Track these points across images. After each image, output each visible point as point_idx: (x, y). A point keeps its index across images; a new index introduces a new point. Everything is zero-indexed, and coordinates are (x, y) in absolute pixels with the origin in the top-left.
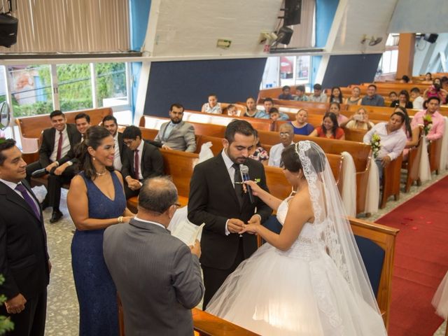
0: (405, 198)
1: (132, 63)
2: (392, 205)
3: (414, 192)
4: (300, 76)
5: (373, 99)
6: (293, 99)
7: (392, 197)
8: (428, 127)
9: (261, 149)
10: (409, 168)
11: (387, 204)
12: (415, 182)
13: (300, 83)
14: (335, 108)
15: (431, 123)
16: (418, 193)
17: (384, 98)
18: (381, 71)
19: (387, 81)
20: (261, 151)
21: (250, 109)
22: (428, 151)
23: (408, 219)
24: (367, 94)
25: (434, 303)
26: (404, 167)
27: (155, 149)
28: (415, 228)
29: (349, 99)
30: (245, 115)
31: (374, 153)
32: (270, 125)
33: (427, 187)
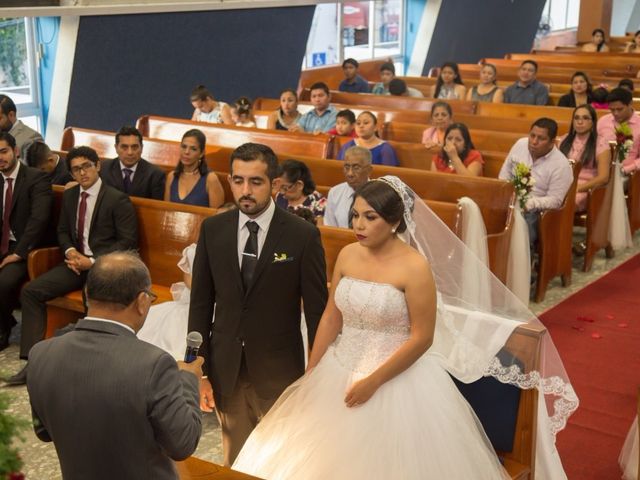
0: (581, 281)
1: (38, 19)
2: (555, 296)
3: (601, 269)
4: (382, 40)
5: (529, 87)
6: (369, 89)
7: (558, 279)
8: (625, 146)
9: (319, 195)
10: (589, 224)
11: (548, 292)
12: (603, 251)
13: (382, 54)
14: (443, 115)
15: (630, 137)
16: (607, 272)
17: (548, 85)
18: (546, 28)
19: (557, 48)
20: (317, 199)
21: (285, 111)
22: (626, 192)
23: (585, 320)
24: (515, 78)
25: (621, 461)
26: (578, 222)
27: (122, 198)
28: (597, 336)
29: (475, 88)
30: (278, 126)
31: (519, 198)
32: (325, 146)
33: (626, 260)
